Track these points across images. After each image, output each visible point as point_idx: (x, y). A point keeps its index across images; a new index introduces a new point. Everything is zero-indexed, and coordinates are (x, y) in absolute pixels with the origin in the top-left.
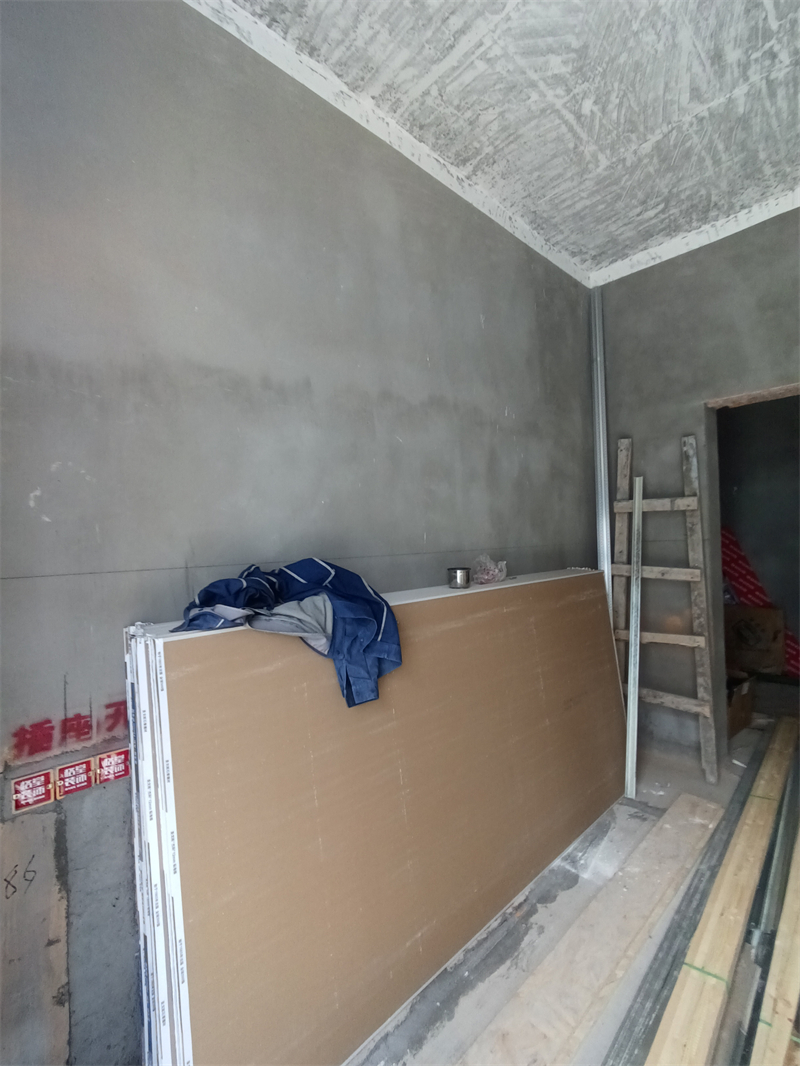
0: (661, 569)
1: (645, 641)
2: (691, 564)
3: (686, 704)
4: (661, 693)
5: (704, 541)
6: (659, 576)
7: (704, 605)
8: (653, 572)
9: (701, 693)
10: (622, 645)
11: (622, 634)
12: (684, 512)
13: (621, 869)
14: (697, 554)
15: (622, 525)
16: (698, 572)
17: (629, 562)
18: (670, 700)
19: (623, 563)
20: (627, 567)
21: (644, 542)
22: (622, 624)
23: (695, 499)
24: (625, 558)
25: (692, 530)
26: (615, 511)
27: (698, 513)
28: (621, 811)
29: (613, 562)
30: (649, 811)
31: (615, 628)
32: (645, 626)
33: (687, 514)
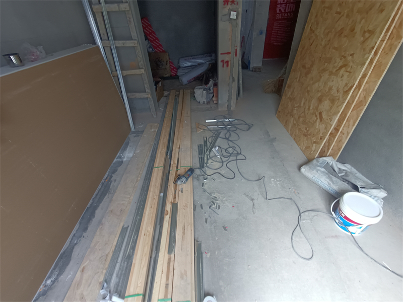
0: (122, 41)
1: (124, 75)
2: (133, 38)
3: (143, 95)
4: (134, 94)
5: (135, 26)
6: (122, 45)
7: (141, 56)
8: (119, 43)
9: (147, 90)
10: (116, 78)
11: (114, 73)
12: (124, 11)
13: (134, 153)
14: (134, 34)
15: (99, 19)
16: (136, 41)
17: (109, 40)
18: (138, 95)
20: (108, 42)
21: (112, 28)
22: (114, 70)
23: (127, 4)
24: (106, 38)
25: (130, 21)
26: (94, 11)
27: (130, 12)
28: (131, 136)
29: (101, 40)
30: (139, 133)
31: (112, 71)
32: (122, 69)
33: (126, 12)
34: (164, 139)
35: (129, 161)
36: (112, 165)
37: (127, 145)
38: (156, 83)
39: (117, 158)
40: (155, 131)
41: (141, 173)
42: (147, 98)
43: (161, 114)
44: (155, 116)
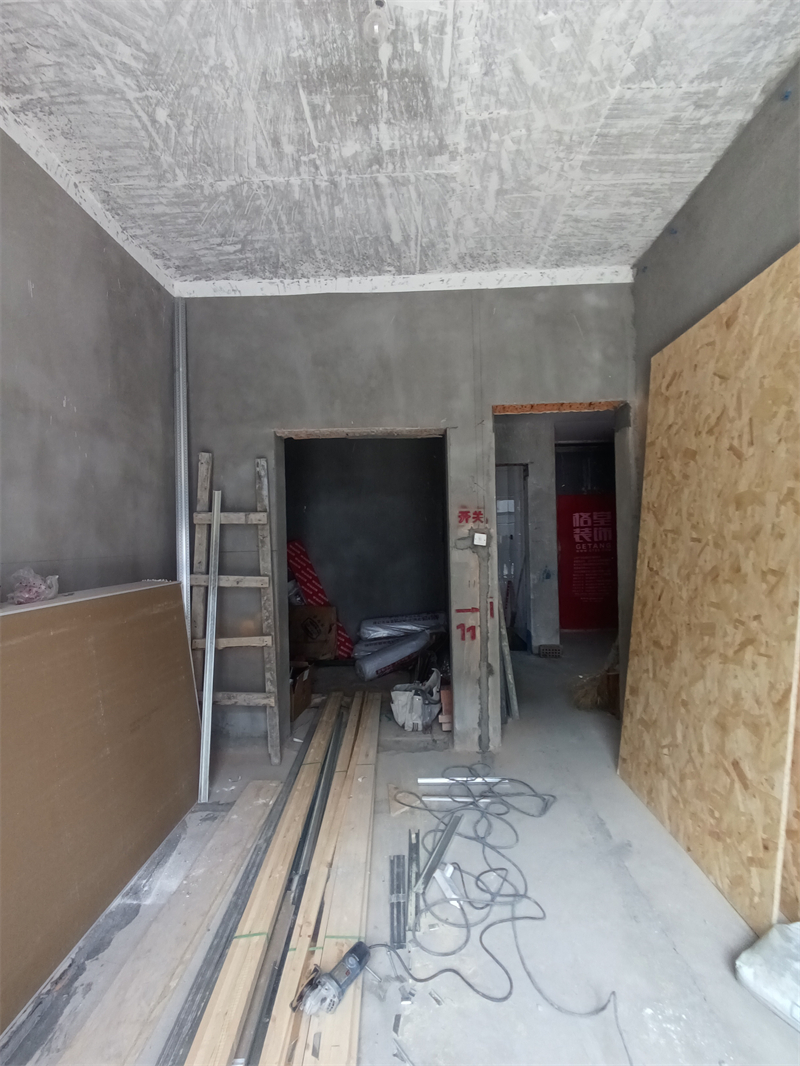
0: (236, 577)
1: (221, 647)
2: (262, 573)
3: (257, 699)
4: (234, 694)
5: (272, 551)
6: (235, 585)
7: (271, 609)
8: (228, 581)
9: (269, 687)
10: (199, 654)
11: (199, 643)
12: (256, 525)
13: (186, 877)
14: (266, 565)
15: (200, 536)
16: (266, 579)
17: (207, 573)
18: (242, 698)
19: (202, 573)
20: (205, 577)
21: (222, 552)
22: (200, 634)
23: (265, 514)
24: (203, 568)
25: (262, 542)
26: (195, 522)
27: (268, 527)
28: (193, 819)
29: (192, 572)
30: (219, 808)
31: (193, 638)
32: (221, 633)
33: (259, 527)
34: (288, 830)
35: (162, 908)
36: (101, 919)
37: (172, 846)
38: (296, 673)
39: (127, 894)
40: (266, 805)
41: (188, 956)
42: (264, 707)
43: (295, 753)
44: (276, 760)
